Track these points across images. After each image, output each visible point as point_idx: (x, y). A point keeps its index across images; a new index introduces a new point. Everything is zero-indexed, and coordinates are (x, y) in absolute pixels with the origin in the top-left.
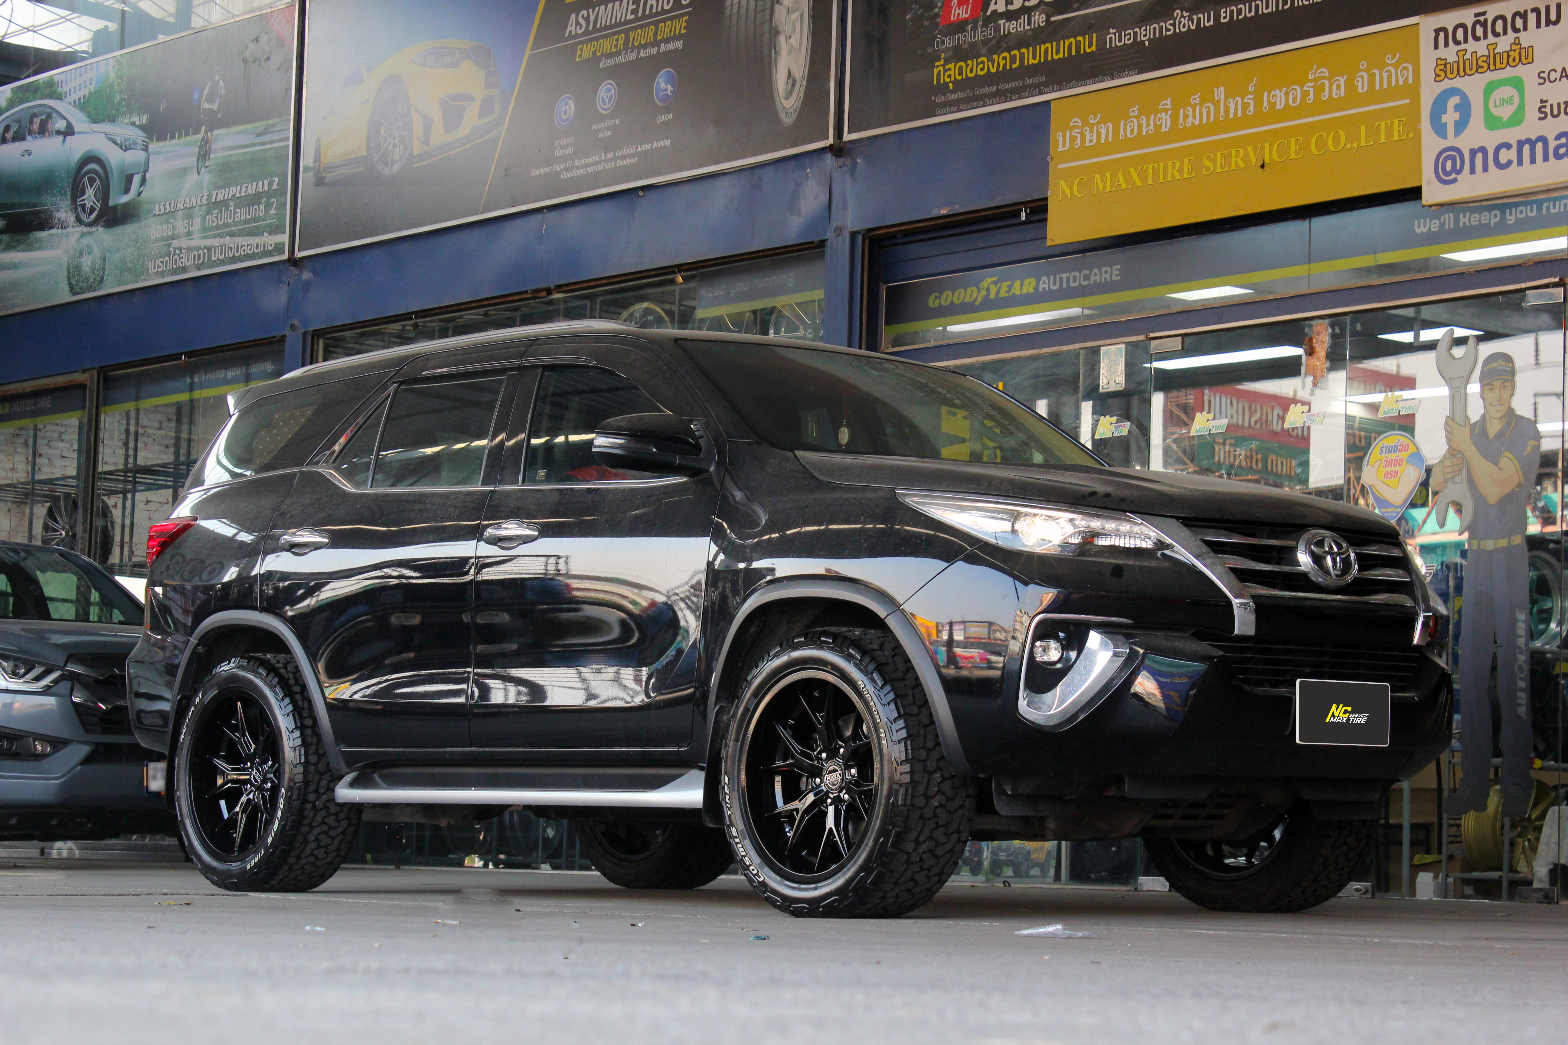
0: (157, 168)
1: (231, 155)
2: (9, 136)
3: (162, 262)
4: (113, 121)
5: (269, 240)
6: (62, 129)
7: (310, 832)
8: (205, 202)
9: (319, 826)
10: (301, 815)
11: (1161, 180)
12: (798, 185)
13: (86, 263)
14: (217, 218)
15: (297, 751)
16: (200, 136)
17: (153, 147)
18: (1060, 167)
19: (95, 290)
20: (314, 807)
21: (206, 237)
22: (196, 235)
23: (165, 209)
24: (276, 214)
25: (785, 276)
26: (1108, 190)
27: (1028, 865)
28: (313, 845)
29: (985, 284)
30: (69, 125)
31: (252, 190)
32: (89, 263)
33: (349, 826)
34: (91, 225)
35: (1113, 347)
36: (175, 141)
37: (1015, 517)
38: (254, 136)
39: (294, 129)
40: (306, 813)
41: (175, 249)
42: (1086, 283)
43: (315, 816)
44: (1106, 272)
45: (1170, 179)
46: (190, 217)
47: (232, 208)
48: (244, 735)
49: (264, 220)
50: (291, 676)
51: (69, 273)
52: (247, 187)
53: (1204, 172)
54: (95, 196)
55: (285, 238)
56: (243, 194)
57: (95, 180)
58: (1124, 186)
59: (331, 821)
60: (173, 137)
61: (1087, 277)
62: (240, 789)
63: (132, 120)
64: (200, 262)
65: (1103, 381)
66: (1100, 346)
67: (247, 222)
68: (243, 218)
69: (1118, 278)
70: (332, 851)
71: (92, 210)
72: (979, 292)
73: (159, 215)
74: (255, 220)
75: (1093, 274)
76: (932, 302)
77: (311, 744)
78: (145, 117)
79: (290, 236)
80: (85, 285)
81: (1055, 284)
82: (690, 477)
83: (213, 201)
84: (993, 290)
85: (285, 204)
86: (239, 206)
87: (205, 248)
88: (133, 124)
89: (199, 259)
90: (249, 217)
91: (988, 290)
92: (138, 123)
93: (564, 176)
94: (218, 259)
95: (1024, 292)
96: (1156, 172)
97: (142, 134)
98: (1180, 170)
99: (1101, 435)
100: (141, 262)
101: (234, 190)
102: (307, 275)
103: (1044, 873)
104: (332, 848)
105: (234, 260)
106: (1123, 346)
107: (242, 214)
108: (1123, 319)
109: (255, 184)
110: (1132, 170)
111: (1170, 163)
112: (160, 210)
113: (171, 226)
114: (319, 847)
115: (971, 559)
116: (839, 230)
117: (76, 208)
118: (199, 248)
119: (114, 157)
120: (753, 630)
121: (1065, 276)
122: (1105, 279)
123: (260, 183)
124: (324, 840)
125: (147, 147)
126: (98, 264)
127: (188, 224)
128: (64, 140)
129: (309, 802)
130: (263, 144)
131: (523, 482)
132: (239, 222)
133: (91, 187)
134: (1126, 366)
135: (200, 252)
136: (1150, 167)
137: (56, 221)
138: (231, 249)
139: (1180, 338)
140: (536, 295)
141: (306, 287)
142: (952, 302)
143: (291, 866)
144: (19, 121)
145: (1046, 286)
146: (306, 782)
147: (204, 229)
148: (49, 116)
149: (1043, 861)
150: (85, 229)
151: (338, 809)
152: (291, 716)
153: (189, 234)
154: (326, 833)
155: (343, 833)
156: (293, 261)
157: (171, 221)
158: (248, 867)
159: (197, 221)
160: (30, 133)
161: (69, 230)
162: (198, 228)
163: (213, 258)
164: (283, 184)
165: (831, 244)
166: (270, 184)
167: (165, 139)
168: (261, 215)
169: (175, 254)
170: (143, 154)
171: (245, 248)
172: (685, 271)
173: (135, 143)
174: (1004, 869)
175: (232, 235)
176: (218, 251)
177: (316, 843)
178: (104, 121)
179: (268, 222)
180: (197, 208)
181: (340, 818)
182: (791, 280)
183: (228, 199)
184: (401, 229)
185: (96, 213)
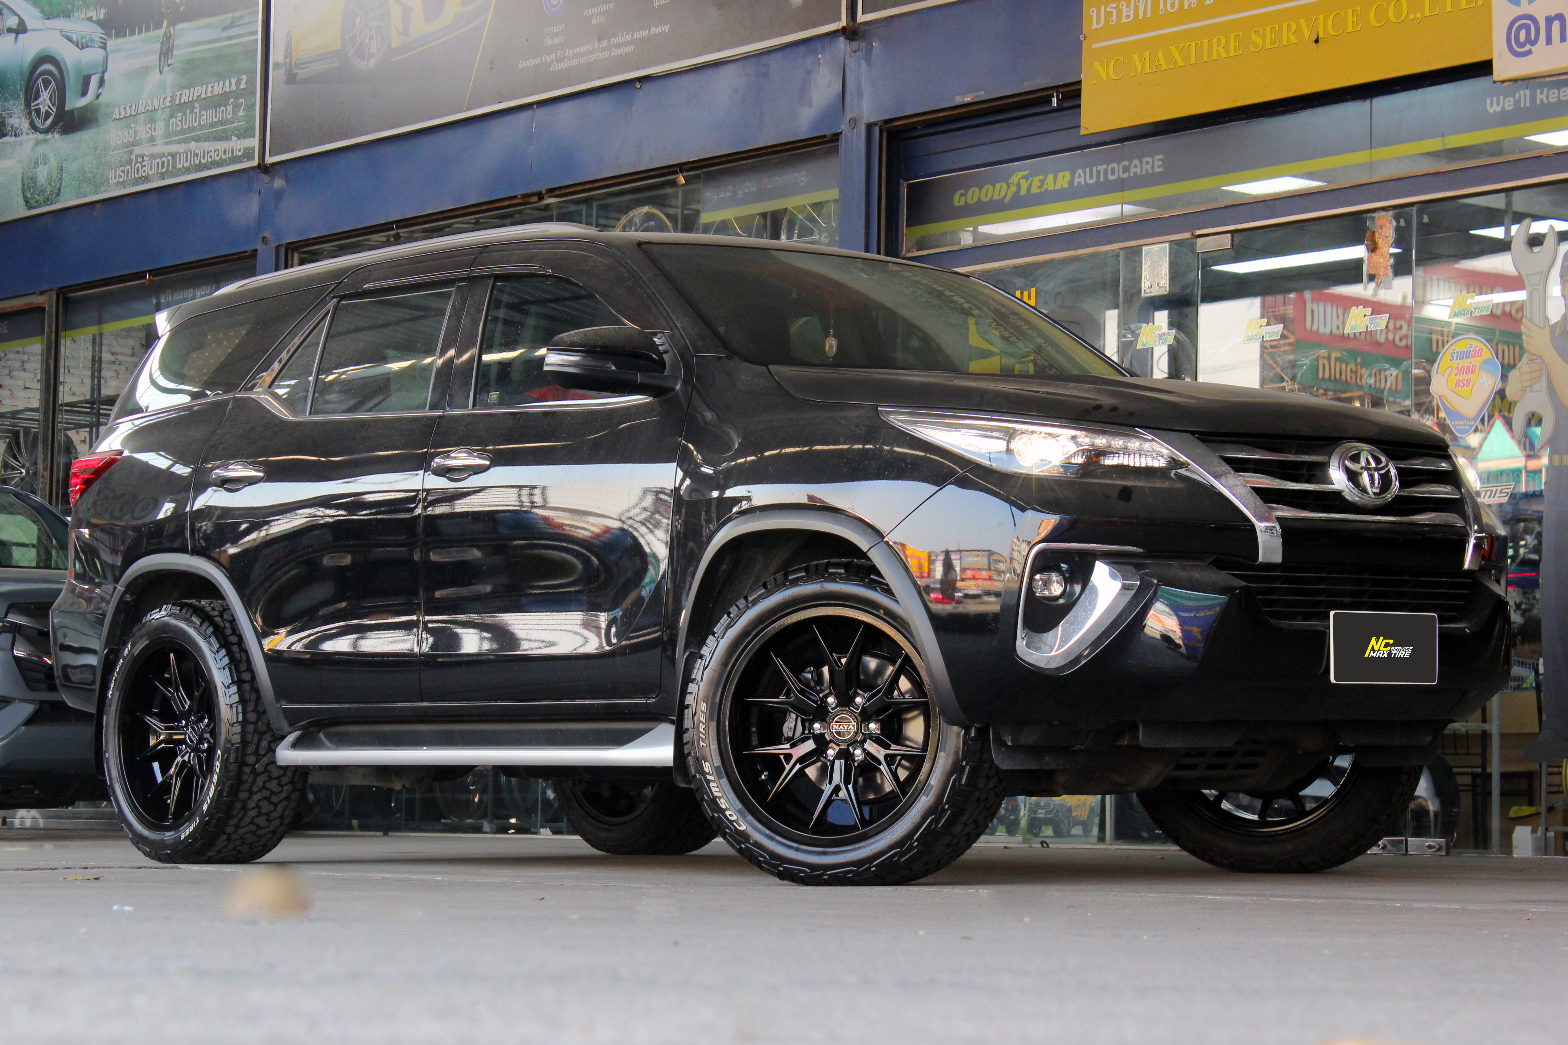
0: (116, 67)
1: (195, 52)
3: (123, 171)
4: (69, 17)
5: (238, 145)
6: (14, 27)
7: (249, 798)
8: (168, 104)
9: (259, 791)
10: (239, 780)
11: (1205, 59)
12: (809, 72)
13: (42, 174)
14: (181, 121)
15: (234, 709)
16: (161, 32)
17: (111, 44)
18: (1094, 46)
19: (52, 203)
20: (254, 771)
21: (170, 143)
22: (160, 141)
23: (126, 113)
24: (245, 116)
25: (796, 174)
26: (1147, 71)
27: (1069, 824)
28: (253, 813)
29: (1014, 179)
30: (22, 22)
31: (218, 90)
32: (45, 172)
33: (294, 790)
34: (46, 131)
35: (1156, 247)
36: (135, 37)
37: (1010, 435)
38: (219, 30)
39: (263, 22)
40: (245, 777)
41: (137, 156)
42: (1126, 175)
43: (254, 781)
44: (1147, 163)
45: (1215, 57)
46: (152, 121)
47: (197, 110)
48: (178, 690)
49: (232, 123)
50: (228, 625)
51: (24, 185)
52: (213, 87)
53: (1252, 49)
54: (50, 99)
55: (255, 142)
56: (209, 94)
57: (50, 82)
58: (1164, 67)
59: (273, 785)
60: (132, 33)
61: (1126, 169)
62: (174, 749)
63: (89, 15)
64: (164, 170)
65: (1145, 285)
66: (1141, 246)
67: (213, 125)
68: (210, 121)
69: (1161, 169)
70: (275, 819)
71: (47, 115)
72: (1008, 187)
73: (119, 119)
74: (222, 123)
75: (1133, 166)
76: (958, 200)
77: (249, 701)
78: (103, 11)
79: (260, 140)
80: (40, 198)
81: (1091, 178)
82: (654, 397)
83: (177, 102)
84: (1024, 185)
85: (254, 105)
86: (204, 108)
87: (169, 154)
88: (90, 19)
89: (163, 167)
90: (215, 120)
91: (1018, 185)
92: (95, 18)
93: (554, 68)
94: (183, 167)
95: (1058, 187)
96: (1199, 50)
97: (100, 30)
98: (1226, 48)
99: (1143, 345)
100: (100, 171)
101: (199, 91)
102: (279, 183)
103: (1087, 831)
104: (275, 815)
105: (200, 167)
106: (1167, 245)
107: (209, 117)
108: (1167, 216)
109: (221, 83)
110: (1173, 48)
111: (1215, 40)
112: (120, 114)
113: (132, 131)
114: (260, 814)
115: (963, 483)
116: (854, 122)
117: (30, 113)
118: (163, 155)
119: (70, 56)
120: (724, 567)
121: (1102, 168)
122: (1147, 170)
123: (227, 82)
124: (266, 807)
125: (105, 44)
126: (55, 173)
127: (150, 128)
128: (16, 38)
129: (248, 765)
130: (229, 38)
131: (474, 405)
132: (206, 125)
133: (46, 90)
134: (1170, 267)
135: (164, 159)
136: (1193, 44)
137: (9, 128)
138: (197, 155)
139: (1229, 235)
140: (526, 200)
141: (279, 195)
142: (979, 200)
143: (230, 835)
145: (1082, 180)
146: (244, 742)
147: (168, 135)
149: (1085, 819)
150: (41, 136)
151: (281, 772)
152: (227, 669)
153: (152, 140)
154: (268, 799)
155: (287, 798)
156: (264, 168)
157: (133, 125)
158: (183, 837)
159: (160, 125)
161: (24, 137)
162: (162, 132)
163: (179, 166)
164: (251, 82)
165: (846, 136)
166: (238, 83)
167: (125, 36)
168: (229, 117)
169: (137, 162)
170: (101, 52)
171: (212, 154)
172: (687, 171)
173: (92, 41)
174: (1043, 828)
175: (197, 139)
176: (183, 157)
177: (257, 810)
178: (58, 16)
179: (236, 124)
180: (160, 111)
181: (283, 783)
182: (803, 179)
183: (193, 101)
184: (379, 130)
185: (51, 118)
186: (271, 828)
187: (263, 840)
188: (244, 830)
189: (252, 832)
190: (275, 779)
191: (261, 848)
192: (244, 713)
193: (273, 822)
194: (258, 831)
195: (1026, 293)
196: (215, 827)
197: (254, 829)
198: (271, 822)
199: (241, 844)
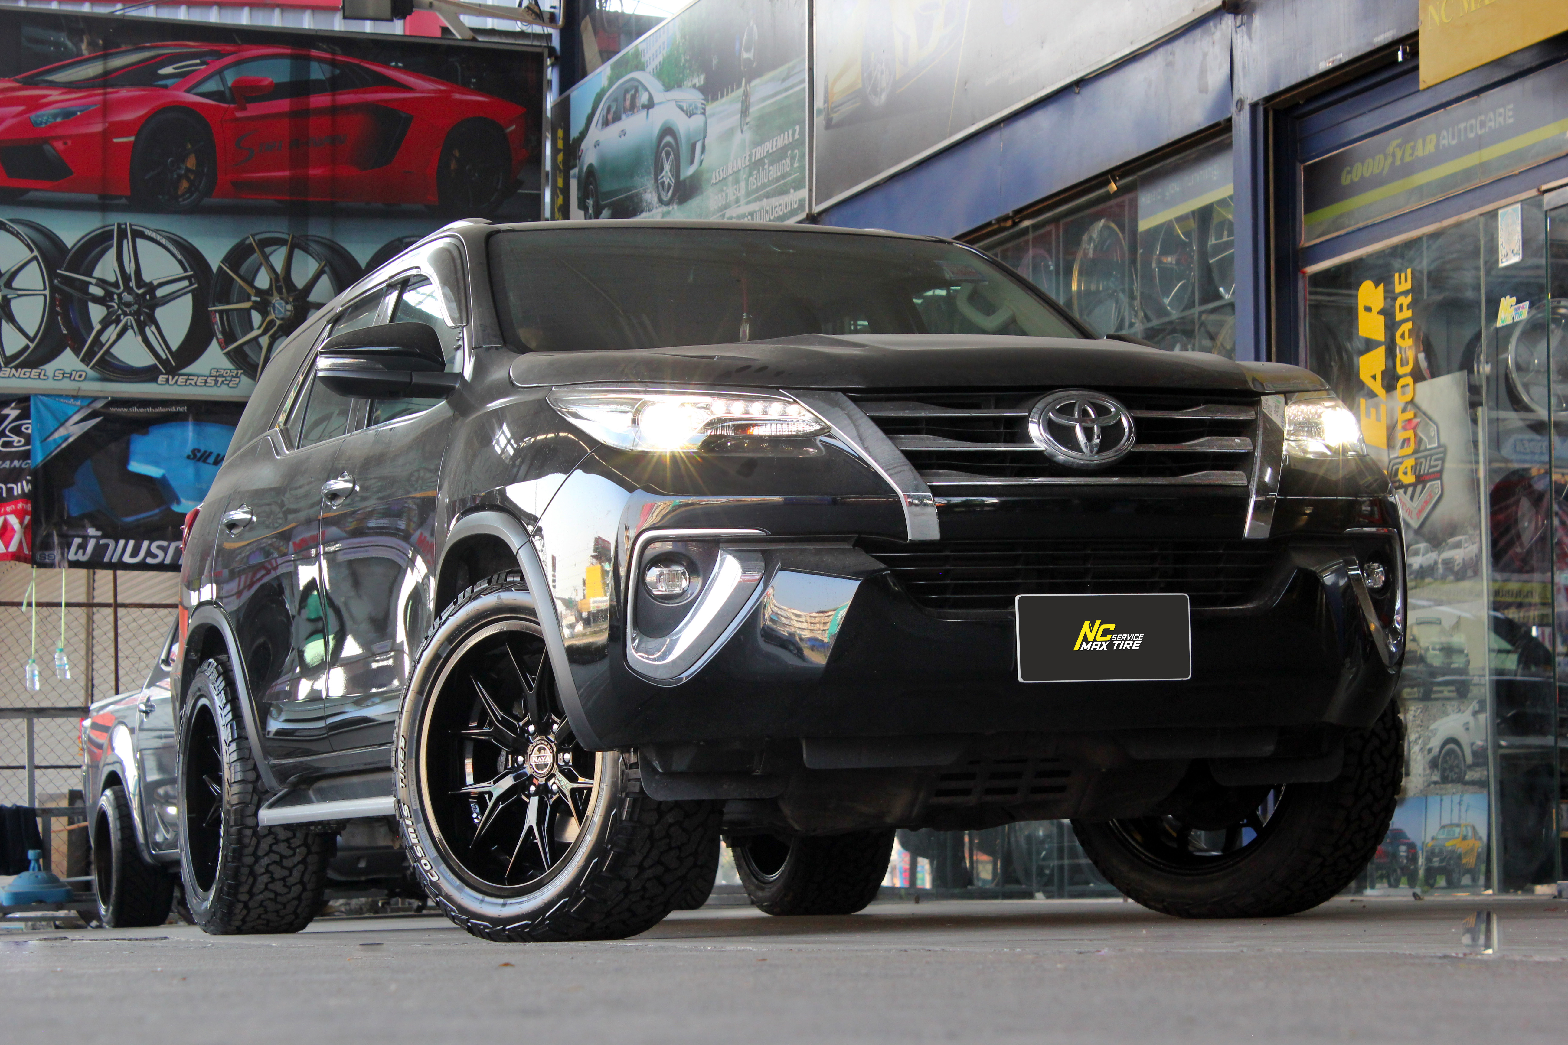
0: (714, 130)
1: (765, 107)
2: (610, 117)
4: (680, 86)
5: (794, 197)
6: (646, 103)
7: (256, 862)
8: (747, 163)
9: (267, 854)
10: (241, 843)
12: (1205, 55)
14: (756, 179)
15: (233, 768)
16: (741, 91)
17: (709, 108)
20: (256, 833)
21: (748, 203)
22: (743, 201)
23: (720, 176)
24: (799, 167)
25: (1210, 169)
26: (1473, 8)
27: (1459, 872)
28: (265, 878)
29: (1391, 149)
30: (651, 98)
31: (780, 144)
33: (309, 852)
34: (668, 204)
35: (1509, 209)
36: (724, 100)
38: (781, 82)
39: (809, 69)
40: (246, 841)
42: (1483, 131)
43: (258, 843)
44: (1500, 115)
46: (737, 182)
47: (766, 167)
49: (790, 175)
52: (777, 141)
54: (670, 171)
55: (804, 193)
56: (774, 149)
57: (670, 154)
59: (282, 848)
60: (722, 96)
61: (1483, 124)
63: (694, 82)
65: (1502, 251)
66: (1497, 210)
67: (778, 180)
68: (775, 176)
69: (1511, 121)
70: (294, 885)
71: (669, 186)
72: (1386, 159)
73: (716, 184)
74: (783, 176)
75: (1488, 119)
76: (1345, 179)
77: (249, 759)
78: (703, 77)
79: (809, 190)
81: (1453, 138)
83: (753, 160)
84: (1399, 154)
85: (804, 154)
86: (771, 164)
87: (749, 214)
88: (694, 86)
90: (779, 174)
91: (1394, 155)
92: (697, 85)
93: (1012, 81)
95: (1427, 152)
97: (701, 96)
99: (1503, 321)
101: (769, 147)
103: (1474, 880)
106: (1519, 206)
107: (775, 172)
108: (1517, 172)
109: (783, 136)
112: (716, 178)
113: (724, 194)
114: (273, 880)
116: (1240, 103)
117: (658, 187)
118: (745, 215)
119: (684, 125)
121: (1462, 126)
122: (1500, 123)
123: (787, 134)
124: (279, 873)
125: (704, 109)
127: (735, 190)
128: (648, 113)
129: (249, 827)
130: (787, 90)
132: (772, 181)
133: (668, 161)
134: (1523, 230)
137: (645, 204)
138: (767, 212)
140: (1002, 224)
142: (1362, 177)
143: (245, 903)
144: (616, 100)
145: (1445, 142)
146: (241, 803)
147: (748, 194)
148: (637, 91)
149: (1473, 866)
150: (664, 209)
151: (289, 834)
153: (737, 201)
154: (278, 863)
155: (303, 862)
156: (813, 217)
157: (723, 189)
158: (209, 906)
159: (743, 184)
160: (624, 112)
161: (654, 211)
162: (743, 193)
164: (802, 133)
165: (1235, 123)
166: (793, 134)
167: (717, 99)
168: (788, 170)
170: (702, 117)
171: (776, 209)
172: (1117, 178)
173: (696, 108)
174: (1438, 877)
175: (768, 196)
177: (269, 875)
178: (674, 87)
179: (793, 177)
180: (742, 172)
181: (293, 846)
182: (1215, 173)
183: (765, 157)
184: (889, 167)
185: (672, 189)
186: (292, 895)
187: (290, 908)
188: (261, 897)
189: (270, 899)
190: (284, 841)
191: (292, 917)
192: (244, 771)
193: (293, 888)
194: (279, 899)
195: (1403, 275)
196: (228, 894)
197: (272, 896)
198: (289, 888)
199: (266, 912)
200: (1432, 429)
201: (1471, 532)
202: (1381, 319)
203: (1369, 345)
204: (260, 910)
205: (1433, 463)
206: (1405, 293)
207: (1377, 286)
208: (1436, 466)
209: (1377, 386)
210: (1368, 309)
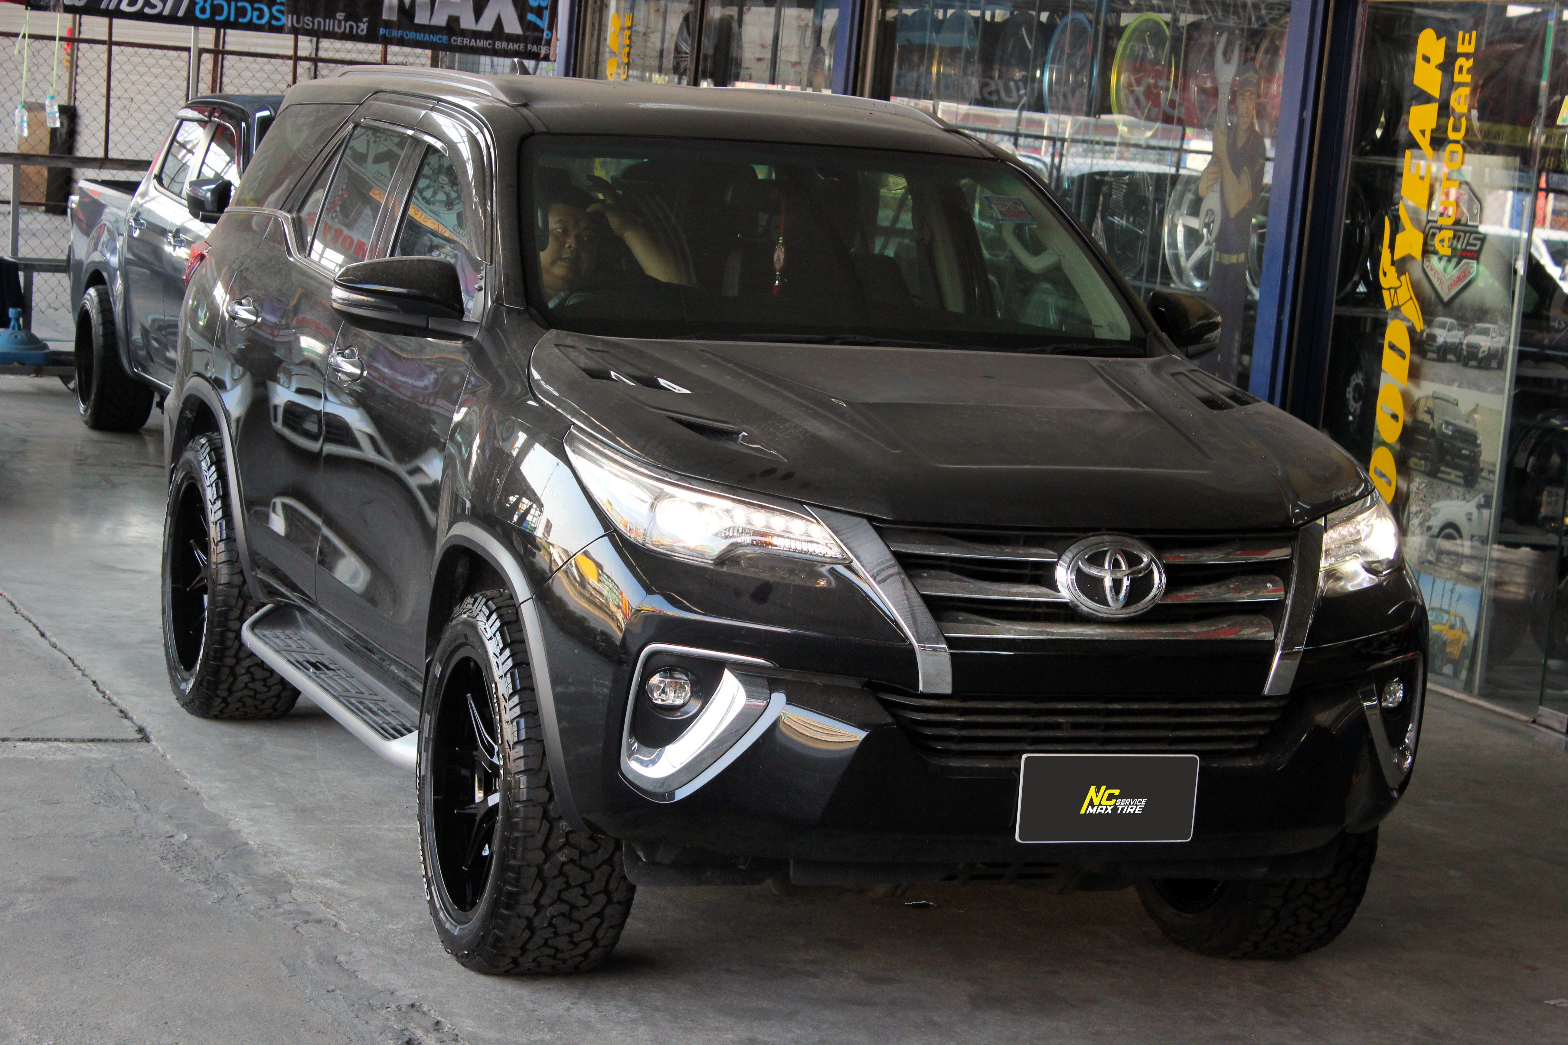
7: (237, 664)
10: (223, 645)
28: (246, 678)
40: (229, 643)
99: (1563, 121)
114: (253, 680)
124: (259, 674)
129: (231, 630)
143: (224, 698)
146: (227, 607)
177: (250, 676)
186: (272, 693)
187: (269, 704)
188: (240, 694)
189: (250, 696)
191: (271, 710)
192: (231, 575)
193: (273, 688)
194: (258, 696)
195: (1467, 36)
196: (207, 689)
197: (252, 693)
198: (270, 688)
199: (244, 705)
200: (1475, 206)
201: (1501, 323)
202: (1439, 74)
203: (1424, 98)
204: (239, 705)
205: (1471, 241)
206: (1467, 56)
207: (1438, 38)
208: (1475, 245)
209: (1424, 142)
210: (1427, 59)
